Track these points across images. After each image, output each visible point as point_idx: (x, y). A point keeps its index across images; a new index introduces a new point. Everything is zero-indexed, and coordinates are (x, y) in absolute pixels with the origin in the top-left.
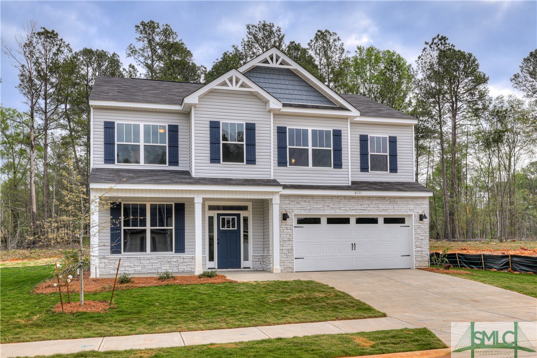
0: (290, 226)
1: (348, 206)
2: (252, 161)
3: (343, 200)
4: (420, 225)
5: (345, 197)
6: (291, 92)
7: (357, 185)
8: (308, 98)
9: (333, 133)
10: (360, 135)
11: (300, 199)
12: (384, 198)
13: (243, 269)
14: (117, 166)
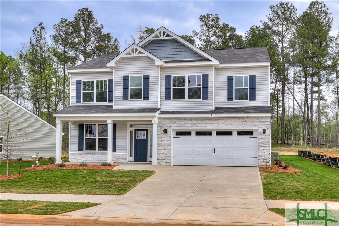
0: (169, 137)
1: (208, 124)
2: (147, 98)
3: (205, 120)
4: (263, 136)
5: (206, 118)
6: (175, 53)
7: (219, 110)
8: (186, 55)
9: (202, 77)
10: (228, 76)
11: (176, 120)
12: (235, 118)
13: (148, 163)
14: (82, 104)
